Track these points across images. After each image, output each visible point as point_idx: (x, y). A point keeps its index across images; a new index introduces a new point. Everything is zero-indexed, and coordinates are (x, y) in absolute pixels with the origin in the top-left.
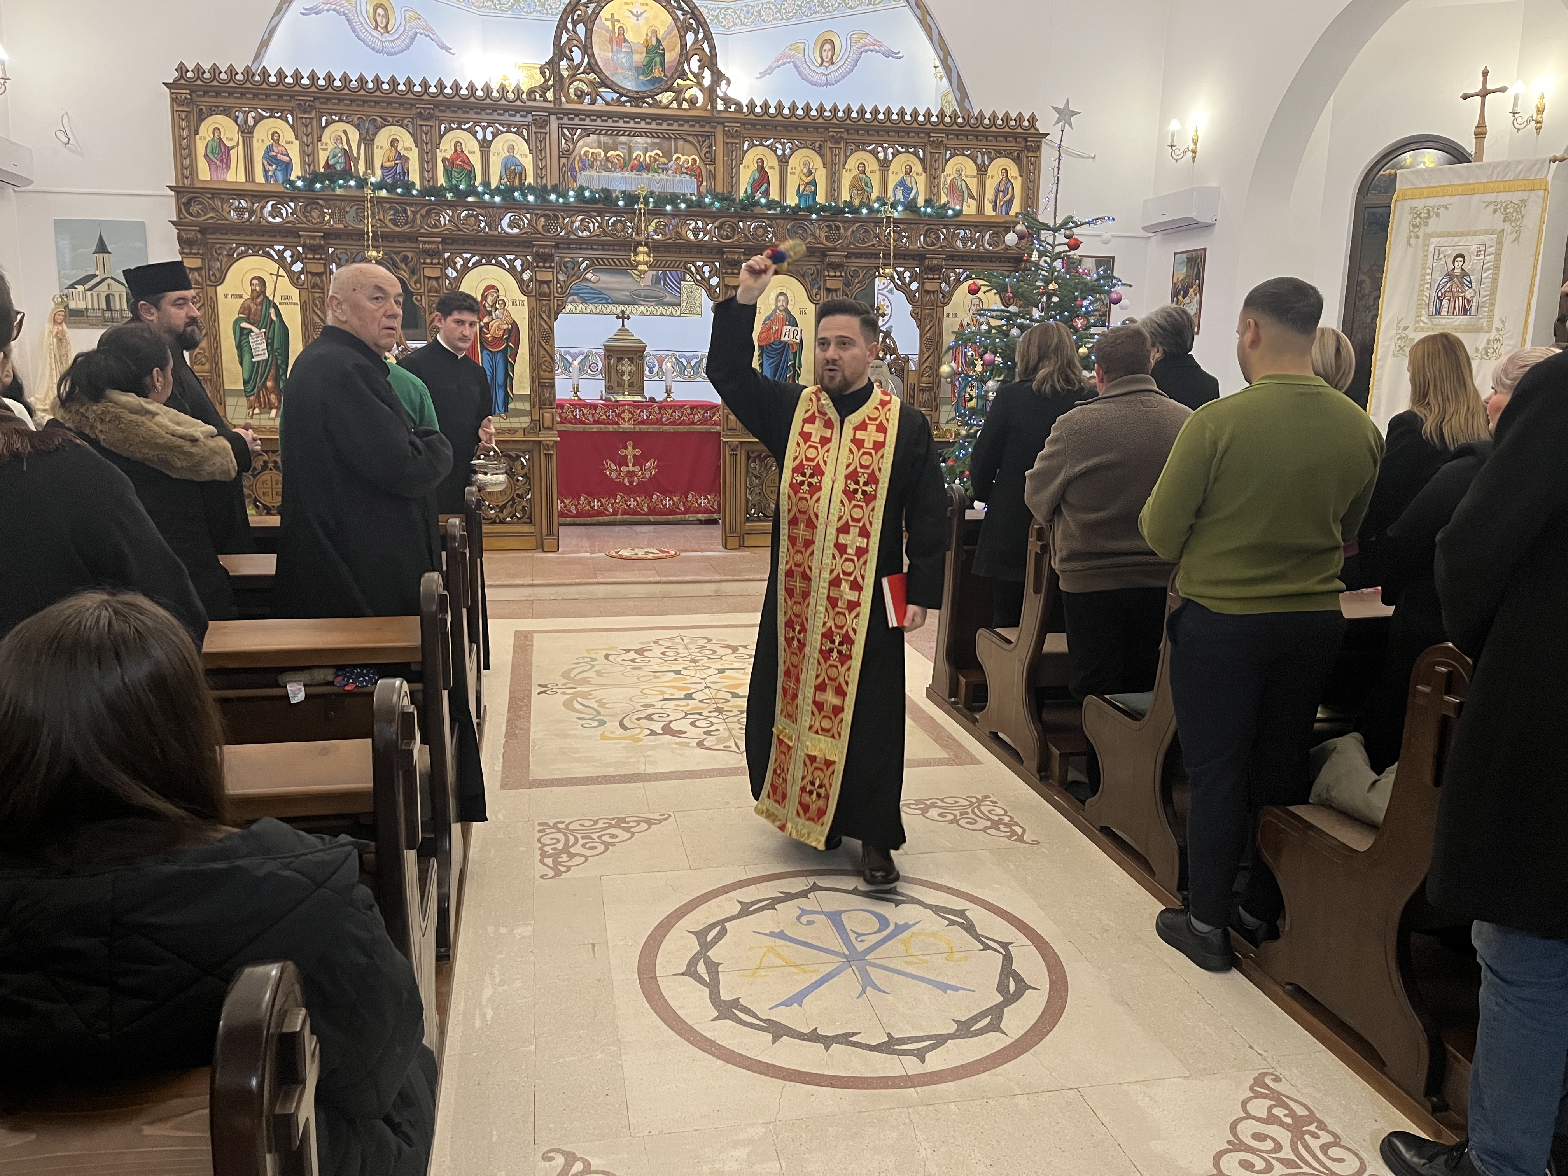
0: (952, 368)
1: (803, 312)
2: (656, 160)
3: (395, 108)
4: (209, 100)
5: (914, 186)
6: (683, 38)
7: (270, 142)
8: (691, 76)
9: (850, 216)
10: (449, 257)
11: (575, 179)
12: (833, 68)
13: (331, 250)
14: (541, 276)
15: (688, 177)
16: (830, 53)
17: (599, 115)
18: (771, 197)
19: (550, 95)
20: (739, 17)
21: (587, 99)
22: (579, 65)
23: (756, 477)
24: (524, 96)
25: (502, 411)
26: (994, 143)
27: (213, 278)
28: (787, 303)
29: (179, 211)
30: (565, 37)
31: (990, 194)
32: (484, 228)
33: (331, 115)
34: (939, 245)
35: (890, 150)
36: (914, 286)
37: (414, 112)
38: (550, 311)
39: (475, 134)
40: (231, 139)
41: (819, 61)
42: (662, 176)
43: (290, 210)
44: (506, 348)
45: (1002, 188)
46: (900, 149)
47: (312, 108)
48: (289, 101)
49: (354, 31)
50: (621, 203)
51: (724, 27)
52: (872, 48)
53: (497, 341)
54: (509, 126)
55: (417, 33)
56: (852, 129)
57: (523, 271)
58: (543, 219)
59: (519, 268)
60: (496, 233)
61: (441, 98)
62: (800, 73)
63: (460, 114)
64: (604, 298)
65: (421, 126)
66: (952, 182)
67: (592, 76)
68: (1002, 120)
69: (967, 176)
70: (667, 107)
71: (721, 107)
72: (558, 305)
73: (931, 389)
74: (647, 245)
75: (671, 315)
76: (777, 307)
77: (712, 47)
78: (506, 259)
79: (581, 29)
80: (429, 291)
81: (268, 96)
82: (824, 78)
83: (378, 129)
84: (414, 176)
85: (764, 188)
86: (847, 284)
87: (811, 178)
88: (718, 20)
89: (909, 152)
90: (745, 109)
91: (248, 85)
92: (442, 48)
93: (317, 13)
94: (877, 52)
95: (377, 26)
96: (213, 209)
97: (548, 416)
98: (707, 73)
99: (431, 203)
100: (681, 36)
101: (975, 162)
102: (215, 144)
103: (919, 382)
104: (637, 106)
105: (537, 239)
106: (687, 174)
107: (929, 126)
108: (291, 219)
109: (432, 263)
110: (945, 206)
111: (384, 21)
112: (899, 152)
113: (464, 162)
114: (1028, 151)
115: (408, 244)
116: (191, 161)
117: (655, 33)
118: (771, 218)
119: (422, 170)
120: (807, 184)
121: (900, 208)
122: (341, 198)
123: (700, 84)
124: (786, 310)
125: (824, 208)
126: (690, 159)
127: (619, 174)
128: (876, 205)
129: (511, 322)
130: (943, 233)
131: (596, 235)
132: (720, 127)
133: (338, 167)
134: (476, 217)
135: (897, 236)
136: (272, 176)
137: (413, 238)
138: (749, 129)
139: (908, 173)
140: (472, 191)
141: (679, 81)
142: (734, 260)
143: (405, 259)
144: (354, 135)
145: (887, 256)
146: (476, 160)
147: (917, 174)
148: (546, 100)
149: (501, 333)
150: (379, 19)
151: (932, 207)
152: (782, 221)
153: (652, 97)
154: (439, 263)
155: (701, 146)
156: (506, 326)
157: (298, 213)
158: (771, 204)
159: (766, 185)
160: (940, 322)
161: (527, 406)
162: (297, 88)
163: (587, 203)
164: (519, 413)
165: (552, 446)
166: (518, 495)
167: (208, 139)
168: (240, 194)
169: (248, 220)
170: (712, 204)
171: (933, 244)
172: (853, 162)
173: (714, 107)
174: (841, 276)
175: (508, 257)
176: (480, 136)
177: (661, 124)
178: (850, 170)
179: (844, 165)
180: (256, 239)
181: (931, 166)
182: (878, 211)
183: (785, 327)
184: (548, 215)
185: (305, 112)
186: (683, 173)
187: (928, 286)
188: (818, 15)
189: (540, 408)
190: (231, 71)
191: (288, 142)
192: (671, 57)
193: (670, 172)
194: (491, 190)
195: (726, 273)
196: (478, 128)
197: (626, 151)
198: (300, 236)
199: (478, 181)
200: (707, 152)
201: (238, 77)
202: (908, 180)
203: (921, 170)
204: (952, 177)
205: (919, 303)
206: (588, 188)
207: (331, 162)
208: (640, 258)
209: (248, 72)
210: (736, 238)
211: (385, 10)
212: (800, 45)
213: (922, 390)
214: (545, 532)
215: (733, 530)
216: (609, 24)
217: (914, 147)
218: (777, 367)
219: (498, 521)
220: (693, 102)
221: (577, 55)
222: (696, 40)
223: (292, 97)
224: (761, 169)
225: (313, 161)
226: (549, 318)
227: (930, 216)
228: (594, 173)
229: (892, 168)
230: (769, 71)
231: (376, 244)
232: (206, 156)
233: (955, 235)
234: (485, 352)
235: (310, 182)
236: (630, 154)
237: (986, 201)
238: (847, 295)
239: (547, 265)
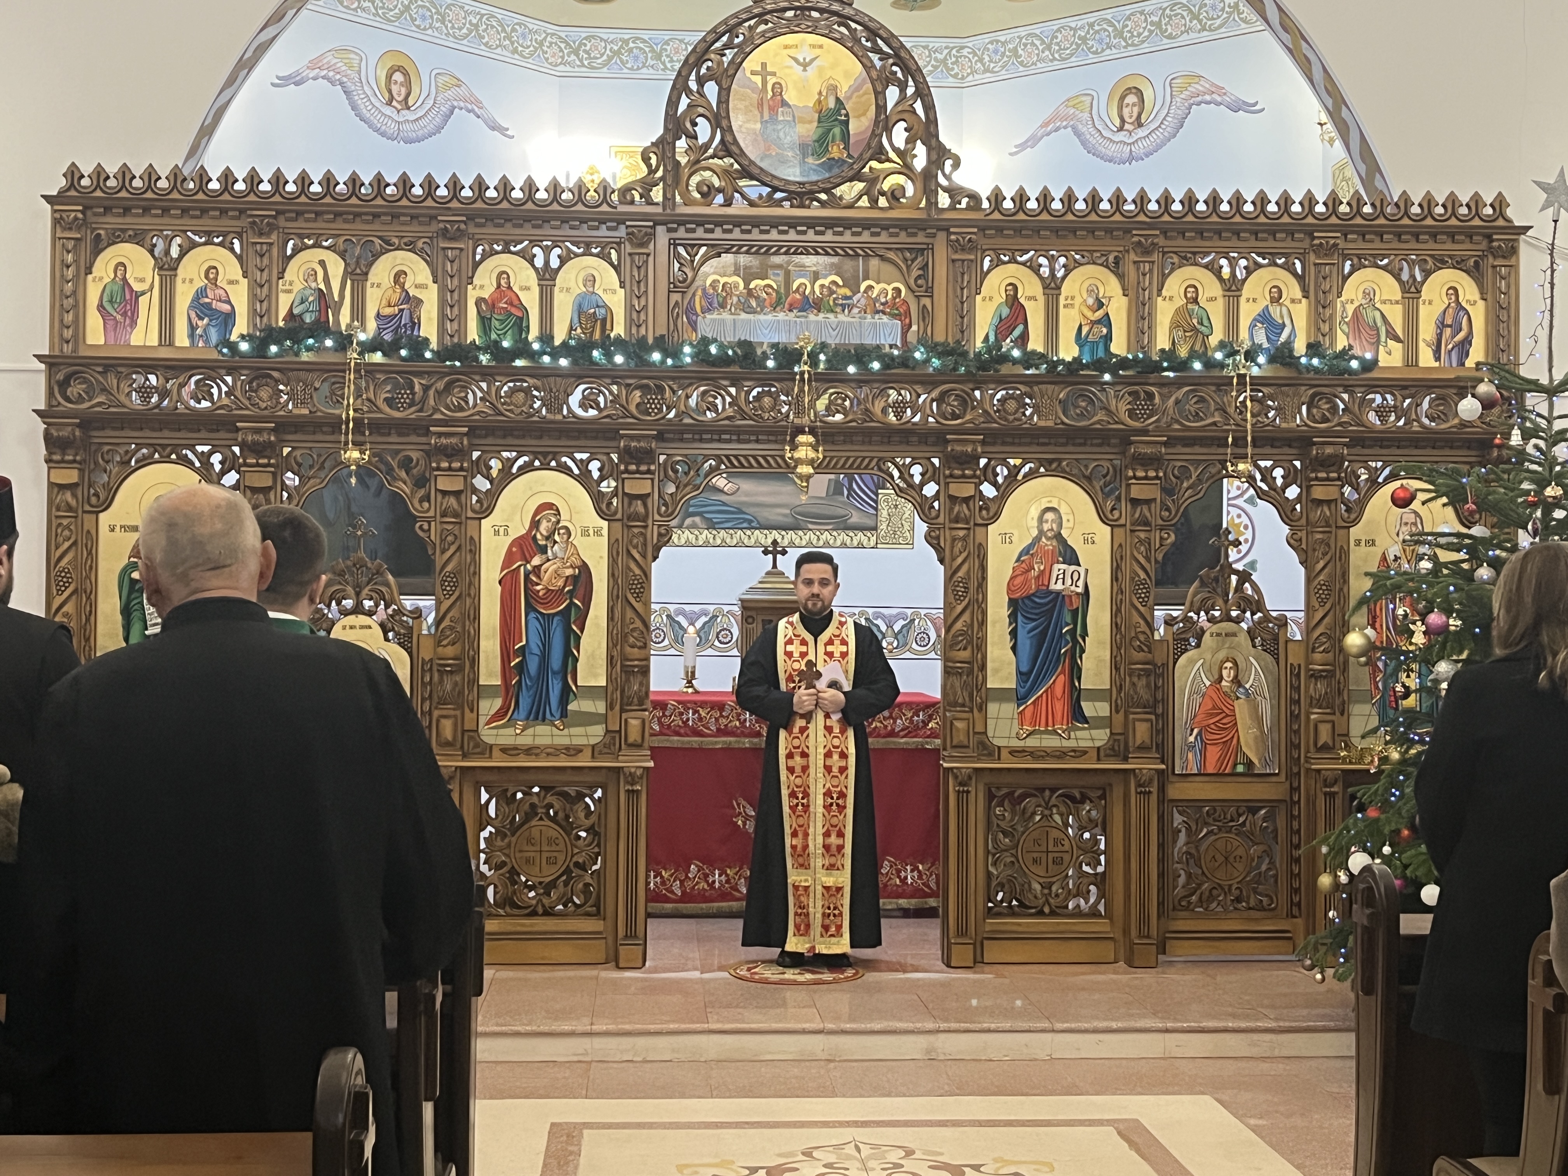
0: (1367, 637)
1: (1089, 540)
2: (832, 292)
3: (404, 224)
4: (113, 221)
5: (1287, 322)
6: (879, 95)
7: (201, 282)
8: (892, 155)
9: (1171, 374)
10: (479, 458)
11: (694, 326)
12: (1141, 133)
13: (286, 450)
14: (633, 487)
15: (885, 318)
16: (1136, 110)
17: (738, 222)
18: (1030, 347)
19: (657, 194)
20: (981, 60)
21: (720, 199)
22: (707, 146)
23: (1005, 834)
24: (615, 197)
25: (558, 715)
26: (1431, 245)
27: (94, 500)
28: (1060, 525)
29: (50, 394)
30: (684, 102)
31: (1427, 331)
32: (539, 411)
33: (301, 237)
34: (1336, 421)
35: (1243, 263)
36: (1292, 492)
37: (434, 227)
38: (645, 544)
39: (531, 260)
40: (142, 280)
41: (1117, 122)
42: (841, 317)
43: (224, 389)
44: (568, 608)
45: (1449, 321)
46: (1260, 260)
47: (272, 227)
48: (238, 218)
49: (354, 108)
50: (770, 364)
51: (955, 76)
52: (1208, 98)
53: (553, 595)
54: (588, 245)
55: (454, 107)
56: (1173, 230)
57: (602, 478)
58: (638, 393)
59: (596, 475)
60: (559, 417)
61: (479, 205)
62: (1084, 143)
63: (509, 229)
64: (745, 520)
65: (444, 249)
66: (1356, 311)
67: (729, 160)
68: (1444, 206)
69: (1384, 302)
70: (851, 206)
71: (944, 200)
72: (660, 535)
73: (1331, 674)
74: (812, 432)
75: (861, 546)
76: (1041, 532)
77: (929, 108)
78: (574, 460)
79: (711, 90)
80: (442, 516)
81: (204, 211)
82: (1127, 149)
83: (376, 256)
84: (429, 330)
85: (1017, 332)
86: (1168, 491)
87: (1100, 314)
88: (946, 65)
89: (1276, 265)
90: (985, 205)
91: (175, 195)
92: (493, 129)
93: (297, 84)
94: (1218, 104)
95: (392, 98)
96: (104, 390)
97: (634, 723)
98: (920, 150)
99: (453, 370)
100: (876, 93)
101: (1397, 277)
102: (116, 288)
103: (1309, 662)
104: (802, 206)
105: (628, 426)
106: (884, 313)
107: (1310, 220)
108: (225, 401)
109: (450, 469)
110: (1345, 354)
111: (403, 91)
112: (1259, 266)
113: (511, 304)
114: (1495, 257)
115: (413, 438)
116: (76, 317)
117: (833, 89)
118: (1030, 381)
119: (443, 318)
120: (1093, 323)
121: (1261, 359)
122: (309, 367)
123: (907, 170)
124: (1059, 537)
125: (1124, 363)
126: (889, 288)
127: (770, 317)
128: (1219, 356)
129: (579, 563)
130: (1343, 400)
131: (728, 418)
132: (942, 235)
133: (308, 319)
134: (527, 391)
135: (1257, 407)
136: (201, 336)
137: (421, 428)
138: (990, 237)
139: (1276, 299)
140: (522, 349)
141: (874, 164)
142: (966, 454)
143: (406, 464)
144: (336, 267)
145: (1240, 441)
146: (531, 300)
147: (1293, 301)
148: (650, 202)
149: (561, 583)
150: (395, 89)
151: (1321, 356)
152: (1050, 387)
153: (826, 191)
154: (461, 469)
155: (908, 267)
156: (569, 572)
157: (238, 393)
158: (1030, 359)
159: (1020, 328)
160: (1344, 553)
161: (600, 707)
162: (252, 198)
163: (713, 364)
164: (587, 719)
165: (641, 777)
166: (577, 864)
167: (107, 280)
168: (148, 365)
169: (158, 406)
170: (927, 361)
171: (1325, 420)
172: (1175, 285)
173: (932, 203)
174: (1157, 477)
175: (578, 456)
176: (539, 262)
177: (841, 234)
178: (1171, 298)
179: (1160, 291)
180: (167, 437)
181: (1317, 286)
182: (1222, 366)
183: (1056, 567)
184: (647, 386)
185: (261, 234)
186: (878, 312)
187: (1318, 492)
188: (1114, 51)
189: (622, 711)
190: (151, 175)
191: (231, 282)
192: (859, 126)
193: (855, 310)
194: (553, 348)
195: (951, 476)
196: (536, 250)
197: (781, 278)
198: (238, 430)
199: (534, 333)
200: (919, 277)
201: (159, 184)
202: (1275, 312)
203: (1298, 293)
204: (1356, 304)
205: (1303, 521)
206: (715, 340)
207: (296, 311)
208: (802, 453)
209: (176, 175)
210: (968, 417)
211: (406, 74)
212: (1084, 98)
213: (1315, 676)
214: (621, 932)
215: (962, 932)
216: (758, 79)
217: (1286, 255)
218: (1044, 633)
219: (540, 910)
220: (895, 195)
221: (703, 130)
222: (903, 97)
223: (242, 212)
224: (1013, 299)
225: (268, 310)
226: (644, 556)
227: (1316, 370)
228: (726, 316)
229: (1247, 291)
230: (1032, 141)
231: (360, 438)
232: (101, 307)
233: (1365, 403)
234: (532, 615)
235: (260, 343)
236: (788, 283)
237: (1422, 345)
238: (1168, 509)
239: (643, 468)
